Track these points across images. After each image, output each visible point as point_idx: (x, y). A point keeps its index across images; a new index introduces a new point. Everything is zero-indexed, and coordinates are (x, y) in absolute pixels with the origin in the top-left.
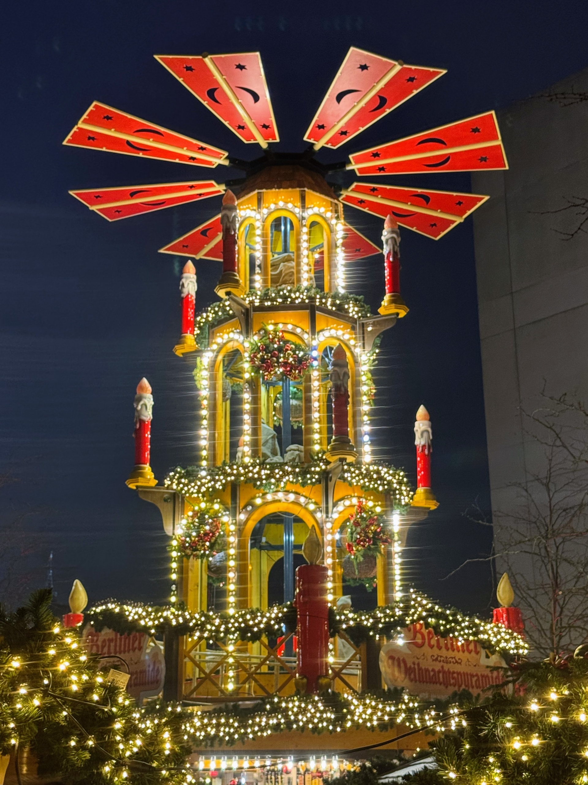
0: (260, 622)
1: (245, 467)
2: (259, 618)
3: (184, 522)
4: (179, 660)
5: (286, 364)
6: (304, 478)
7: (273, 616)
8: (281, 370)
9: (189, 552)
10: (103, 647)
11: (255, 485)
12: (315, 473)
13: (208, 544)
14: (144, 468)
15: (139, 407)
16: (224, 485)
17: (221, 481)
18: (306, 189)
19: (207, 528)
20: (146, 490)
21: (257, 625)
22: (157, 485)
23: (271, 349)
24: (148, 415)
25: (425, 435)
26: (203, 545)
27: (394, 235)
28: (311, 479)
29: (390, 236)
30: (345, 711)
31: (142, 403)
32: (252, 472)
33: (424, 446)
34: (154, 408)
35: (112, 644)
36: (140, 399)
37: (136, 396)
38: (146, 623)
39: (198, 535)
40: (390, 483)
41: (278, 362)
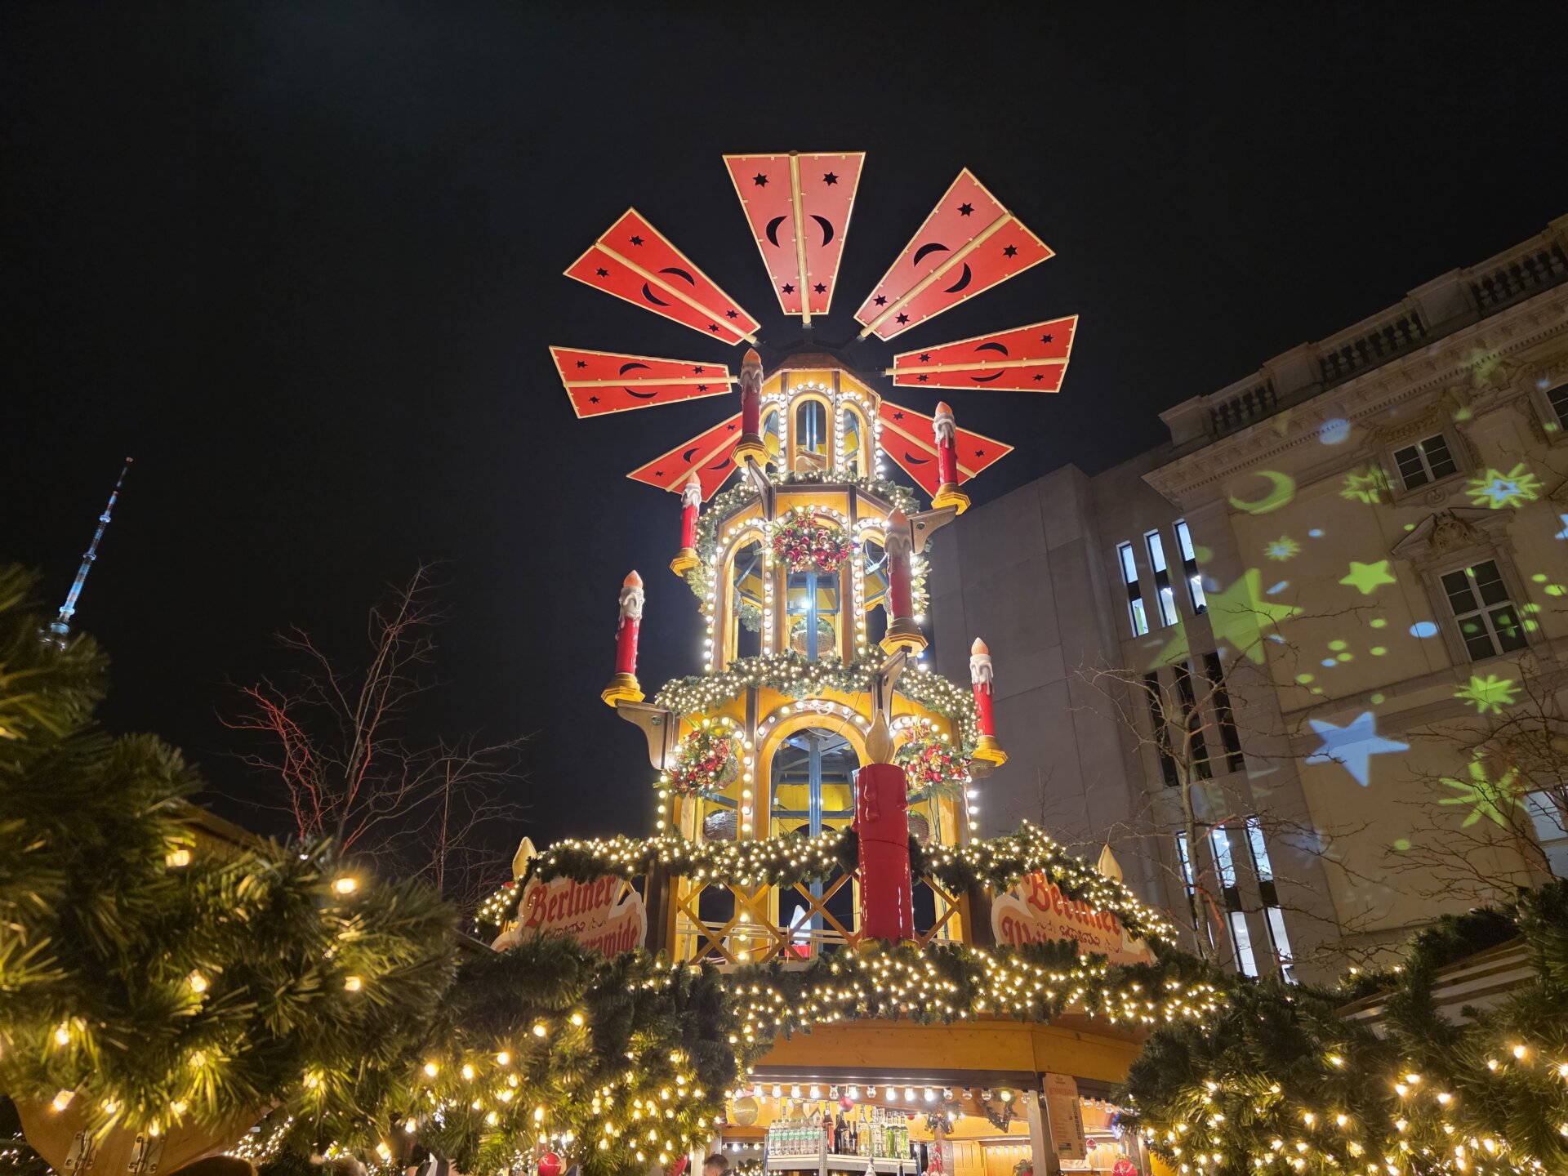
0: (800, 853)
1: (768, 662)
2: (799, 847)
3: (678, 749)
4: (669, 916)
5: (819, 551)
6: (850, 678)
7: (821, 843)
8: (814, 559)
9: (684, 786)
10: (551, 908)
11: (781, 688)
12: (865, 673)
13: (712, 774)
14: (627, 677)
15: (626, 603)
16: (736, 690)
17: (732, 683)
18: (841, 371)
19: (711, 753)
20: (629, 706)
21: (797, 856)
22: (644, 701)
23: (799, 534)
24: (637, 612)
25: (985, 670)
26: (705, 776)
27: (949, 421)
28: (859, 681)
29: (944, 420)
30: (975, 979)
31: (630, 597)
32: (777, 668)
33: (984, 685)
34: (645, 606)
35: (566, 902)
36: (628, 592)
37: (623, 590)
38: (621, 859)
39: (698, 765)
40: (959, 703)
41: (809, 549)
